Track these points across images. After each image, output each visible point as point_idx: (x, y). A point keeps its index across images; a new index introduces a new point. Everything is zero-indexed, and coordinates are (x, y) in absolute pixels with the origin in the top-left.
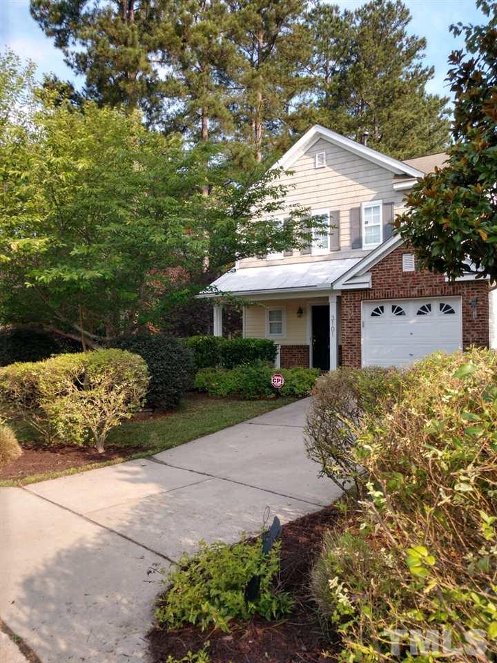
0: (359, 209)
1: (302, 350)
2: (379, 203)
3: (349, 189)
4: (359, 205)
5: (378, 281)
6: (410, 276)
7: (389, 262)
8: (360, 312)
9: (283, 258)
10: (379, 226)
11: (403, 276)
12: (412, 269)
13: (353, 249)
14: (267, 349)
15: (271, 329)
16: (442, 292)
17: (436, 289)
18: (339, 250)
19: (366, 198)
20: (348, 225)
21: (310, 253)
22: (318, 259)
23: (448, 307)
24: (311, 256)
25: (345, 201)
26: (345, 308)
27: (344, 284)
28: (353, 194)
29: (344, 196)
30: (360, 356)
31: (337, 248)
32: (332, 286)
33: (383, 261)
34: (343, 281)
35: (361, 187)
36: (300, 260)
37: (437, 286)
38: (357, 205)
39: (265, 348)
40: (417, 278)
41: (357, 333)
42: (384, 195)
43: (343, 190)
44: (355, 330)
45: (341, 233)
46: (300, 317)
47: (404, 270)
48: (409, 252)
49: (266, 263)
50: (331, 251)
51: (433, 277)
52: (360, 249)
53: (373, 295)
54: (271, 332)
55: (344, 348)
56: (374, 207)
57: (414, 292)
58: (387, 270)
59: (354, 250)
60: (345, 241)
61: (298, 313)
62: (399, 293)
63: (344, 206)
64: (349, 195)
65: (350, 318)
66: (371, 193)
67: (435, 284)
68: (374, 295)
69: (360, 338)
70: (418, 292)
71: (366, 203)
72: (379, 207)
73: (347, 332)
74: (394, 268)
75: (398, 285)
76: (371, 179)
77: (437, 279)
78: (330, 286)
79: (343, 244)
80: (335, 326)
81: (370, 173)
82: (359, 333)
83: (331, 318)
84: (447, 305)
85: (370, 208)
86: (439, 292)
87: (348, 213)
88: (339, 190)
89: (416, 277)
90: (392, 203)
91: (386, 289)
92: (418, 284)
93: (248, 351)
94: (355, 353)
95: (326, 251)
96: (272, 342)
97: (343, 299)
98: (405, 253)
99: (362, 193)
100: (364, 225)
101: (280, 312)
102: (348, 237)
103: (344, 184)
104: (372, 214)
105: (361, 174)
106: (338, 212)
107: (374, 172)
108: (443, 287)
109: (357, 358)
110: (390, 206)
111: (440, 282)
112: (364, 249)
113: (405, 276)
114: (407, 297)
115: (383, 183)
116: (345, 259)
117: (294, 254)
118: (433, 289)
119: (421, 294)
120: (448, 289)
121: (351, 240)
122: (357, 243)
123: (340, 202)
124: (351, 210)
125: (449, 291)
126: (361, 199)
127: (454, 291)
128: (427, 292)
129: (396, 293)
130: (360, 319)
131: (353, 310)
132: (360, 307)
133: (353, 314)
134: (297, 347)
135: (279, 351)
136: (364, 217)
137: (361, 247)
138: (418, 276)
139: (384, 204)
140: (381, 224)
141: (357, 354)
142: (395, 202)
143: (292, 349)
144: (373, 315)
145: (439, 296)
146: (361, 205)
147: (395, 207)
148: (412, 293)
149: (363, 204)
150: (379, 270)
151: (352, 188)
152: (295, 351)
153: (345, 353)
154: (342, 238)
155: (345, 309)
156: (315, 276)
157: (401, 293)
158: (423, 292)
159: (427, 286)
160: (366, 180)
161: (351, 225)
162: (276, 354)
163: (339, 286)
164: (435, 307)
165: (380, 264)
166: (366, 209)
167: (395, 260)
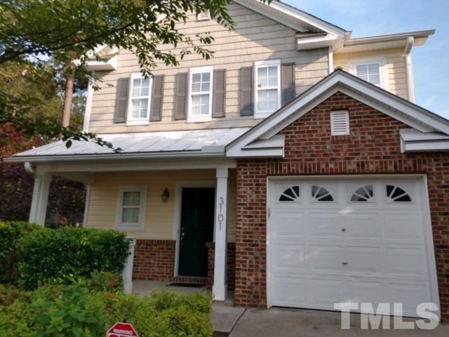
0: (251, 69)
1: (165, 246)
2: (277, 63)
3: (239, 45)
4: (251, 64)
5: (294, 148)
6: (344, 141)
7: (311, 121)
8: (265, 192)
9: (148, 123)
10: (277, 90)
11: (333, 142)
12: (347, 132)
13: (242, 116)
14: (112, 247)
15: (123, 217)
16: (396, 167)
17: (386, 163)
18: (224, 117)
19: (261, 57)
20: (236, 87)
21: (186, 119)
22: (195, 126)
23: (399, 191)
24: (186, 123)
25: (233, 59)
26: (242, 186)
27: (243, 149)
28: (244, 52)
29: (232, 53)
30: (264, 263)
31: (220, 114)
32: (225, 151)
33: (302, 119)
34: (243, 144)
35: (253, 44)
36: (171, 127)
37: (388, 157)
38: (249, 65)
39: (108, 245)
40: (356, 146)
41: (261, 225)
42: (283, 54)
43: (232, 46)
44: (257, 221)
45: (227, 97)
46: (165, 201)
47: (333, 134)
48: (341, 109)
49: (124, 129)
50: (213, 117)
51: (381, 145)
52: (251, 117)
53: (286, 168)
54: (123, 221)
55: (239, 248)
56: (270, 68)
57: (352, 166)
58: (308, 132)
59: (244, 118)
60: (232, 106)
61: (163, 196)
62: (327, 165)
63: (232, 65)
64: (238, 52)
65: (249, 201)
66: (268, 52)
67: (383, 154)
68: (289, 168)
69: (264, 233)
70: (358, 165)
71: (260, 62)
72: (276, 67)
73: (244, 224)
74: (319, 130)
75: (325, 155)
76: (267, 35)
77: (387, 148)
78: (223, 150)
79: (228, 110)
80: (224, 213)
81: (264, 29)
82: (263, 225)
83: (218, 201)
84: (398, 189)
85: (265, 69)
86: (391, 168)
87: (236, 73)
88: (226, 47)
89: (353, 143)
90: (293, 64)
91: (306, 160)
92: (357, 154)
93: (75, 251)
94: (256, 258)
95: (208, 118)
96: (122, 236)
97: (240, 173)
98: (333, 110)
99: (254, 50)
100: (256, 89)
101: (139, 194)
102: (235, 102)
103: (233, 39)
104: (268, 76)
105: (254, 30)
106: (224, 71)
107: (269, 28)
108: (397, 160)
109: (261, 266)
110: (290, 67)
111: (393, 153)
112: (256, 116)
113: (337, 142)
114: (340, 173)
115: (281, 41)
116: (230, 128)
117: (163, 119)
118: (381, 162)
119: (362, 169)
120: (405, 162)
121: (239, 105)
122: (247, 109)
123: (227, 60)
124: (241, 69)
125: (406, 165)
126: (253, 57)
127: (415, 166)
128: (372, 167)
129: (323, 166)
130: (265, 204)
131: (254, 189)
132: (265, 185)
133: (254, 196)
134: (159, 242)
135: (132, 250)
136: (257, 78)
137: (252, 114)
138: (356, 142)
139: (283, 65)
140: (279, 87)
141: (260, 260)
142: (297, 62)
143: (152, 245)
144: (283, 199)
145: (390, 173)
146: (253, 64)
147: (296, 69)
148: (349, 167)
149: (256, 63)
150: (296, 132)
151: (243, 45)
152: (155, 248)
153: (240, 258)
154: (228, 102)
155: (242, 189)
156: (195, 142)
157: (331, 166)
158: (366, 166)
159: (372, 158)
160: (260, 36)
161: (240, 87)
162: (126, 255)
163: (235, 152)
164: (380, 190)
165: (296, 122)
166: (259, 69)
167: (320, 119)
